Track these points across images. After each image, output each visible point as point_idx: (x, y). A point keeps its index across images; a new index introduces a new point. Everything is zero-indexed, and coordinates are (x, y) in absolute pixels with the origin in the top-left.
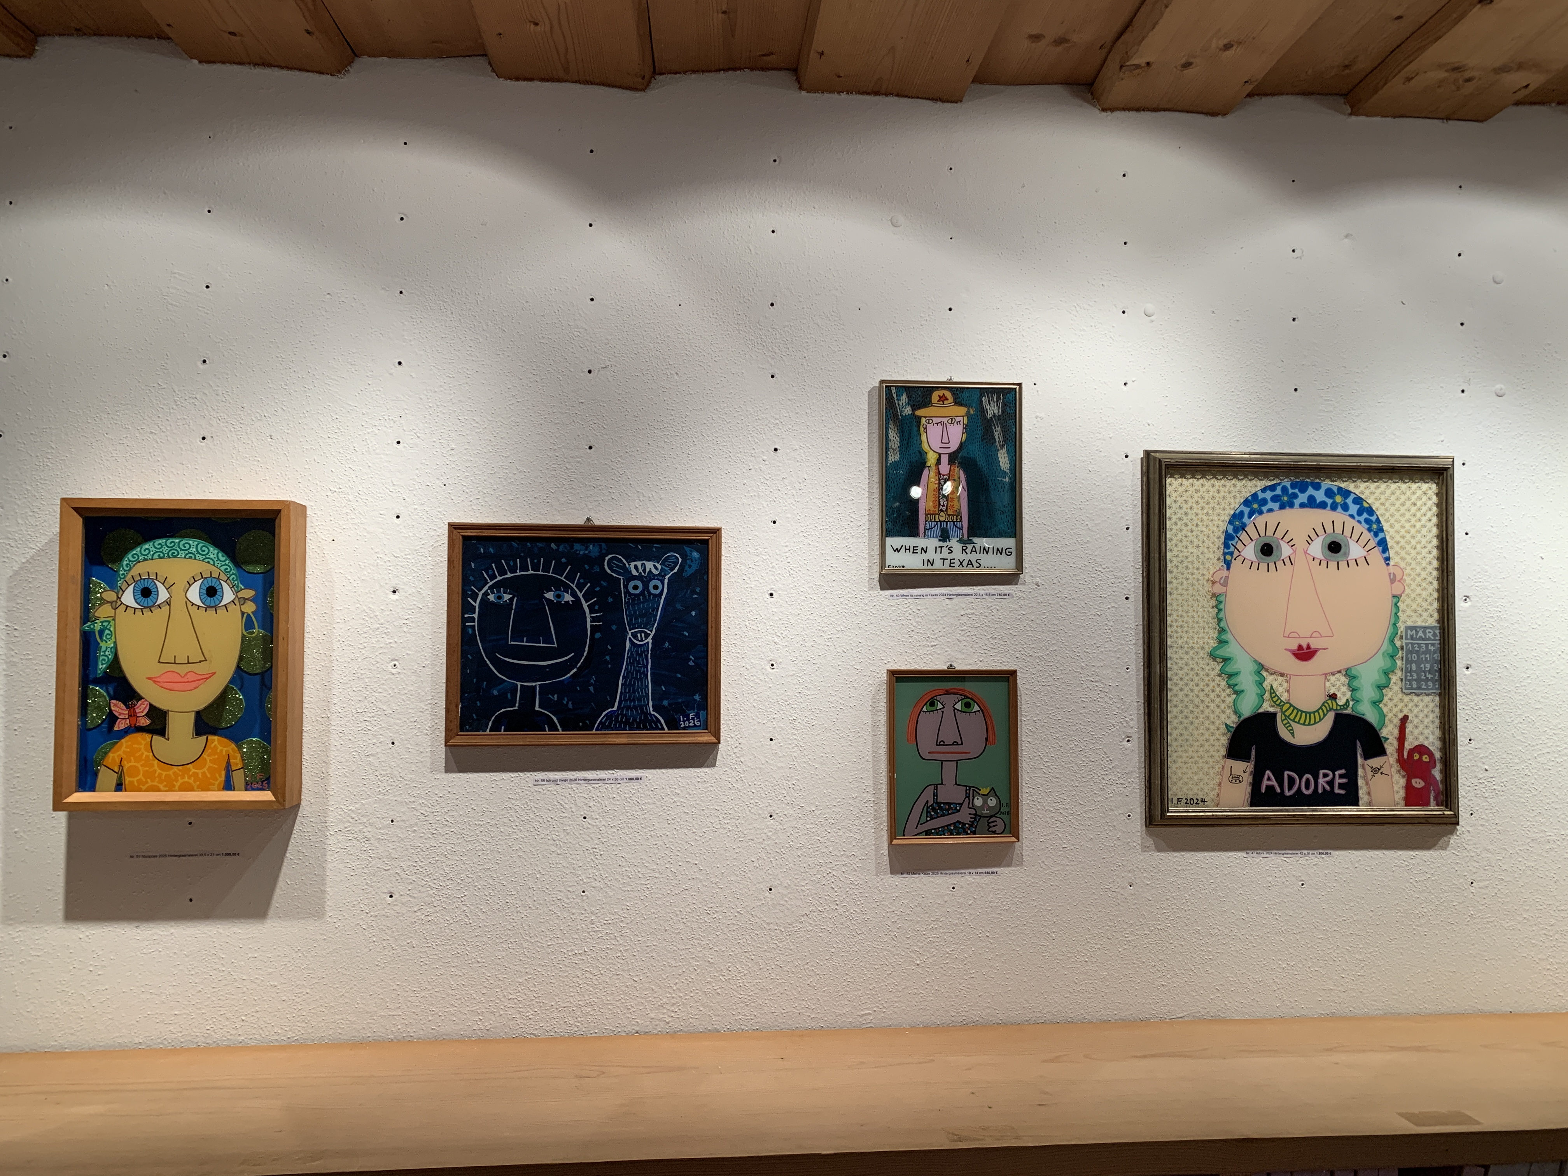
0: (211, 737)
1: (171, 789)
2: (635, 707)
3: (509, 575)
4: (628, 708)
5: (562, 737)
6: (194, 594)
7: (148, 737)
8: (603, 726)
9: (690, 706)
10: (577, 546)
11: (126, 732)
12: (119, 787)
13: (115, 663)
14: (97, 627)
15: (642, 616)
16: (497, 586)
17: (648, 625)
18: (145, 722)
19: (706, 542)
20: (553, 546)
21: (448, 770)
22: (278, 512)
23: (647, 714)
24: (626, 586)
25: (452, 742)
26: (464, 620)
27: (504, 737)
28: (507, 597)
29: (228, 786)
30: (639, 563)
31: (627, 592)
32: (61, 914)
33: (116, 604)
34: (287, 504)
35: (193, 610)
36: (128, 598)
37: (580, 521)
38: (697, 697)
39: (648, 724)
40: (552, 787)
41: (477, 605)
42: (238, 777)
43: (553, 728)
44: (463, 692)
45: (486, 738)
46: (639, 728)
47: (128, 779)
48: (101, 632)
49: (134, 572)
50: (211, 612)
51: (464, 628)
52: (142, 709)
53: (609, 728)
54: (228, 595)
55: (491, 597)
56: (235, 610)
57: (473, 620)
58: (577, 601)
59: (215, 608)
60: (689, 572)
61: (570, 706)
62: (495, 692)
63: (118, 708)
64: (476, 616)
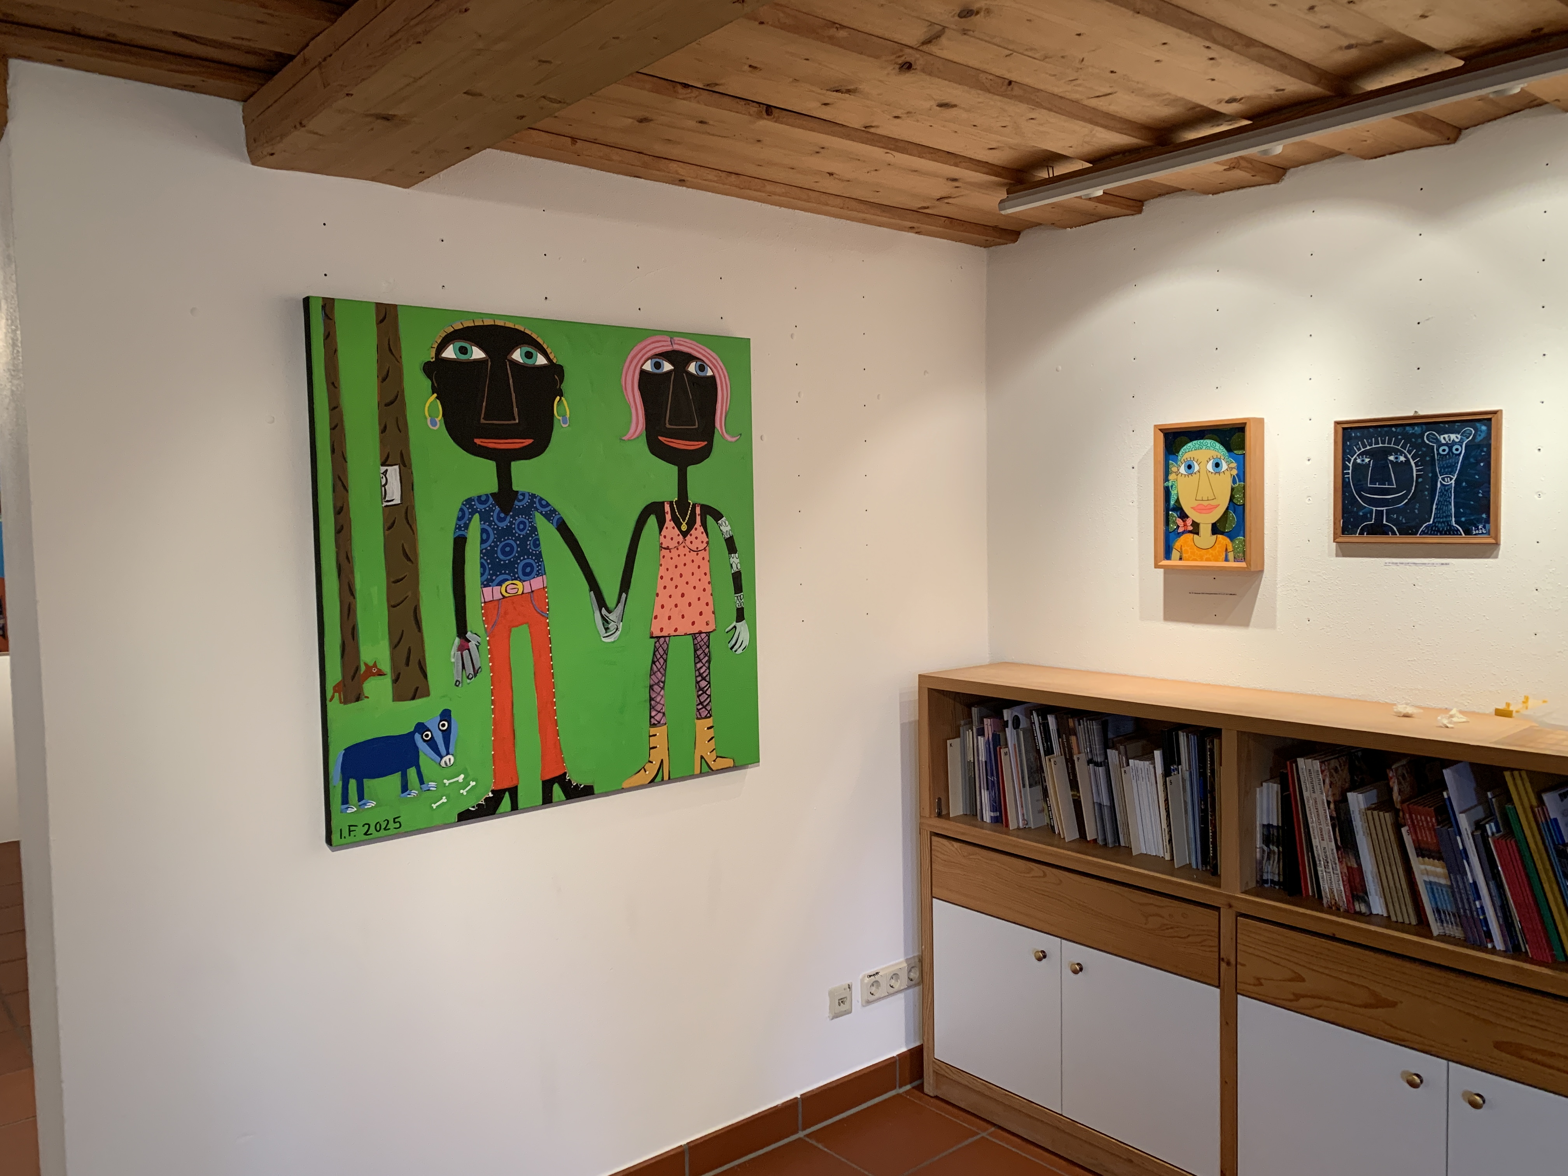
0: (1219, 536)
1: (1202, 560)
2: (1443, 522)
3: (1368, 448)
4: (1439, 522)
5: (1399, 539)
6: (1210, 466)
7: (1191, 535)
8: (1423, 533)
9: (1480, 521)
10: (1408, 428)
11: (1183, 533)
12: (1181, 559)
13: (1178, 501)
14: (1170, 484)
15: (1447, 467)
16: (1362, 454)
17: (1452, 472)
18: (1191, 528)
19: (1490, 419)
20: (1394, 429)
21: (1337, 556)
22: (1245, 424)
23: (1451, 526)
24: (1438, 450)
25: (1337, 540)
26: (1344, 474)
27: (1366, 538)
28: (1367, 460)
29: (1226, 560)
30: (1446, 436)
31: (1438, 454)
32: (1162, 617)
33: (1177, 473)
34: (1248, 419)
35: (1209, 474)
36: (1182, 470)
37: (1411, 414)
38: (1484, 516)
39: (1452, 531)
40: (1394, 567)
41: (1350, 465)
42: (1231, 556)
43: (1394, 533)
44: (1343, 513)
45: (1356, 538)
46: (1446, 534)
47: (1184, 555)
48: (1172, 486)
49: (1184, 457)
50: (1217, 475)
51: (1343, 478)
52: (1189, 522)
53: (1427, 534)
54: (1224, 466)
55: (1359, 461)
56: (1228, 474)
57: (1348, 474)
58: (1408, 461)
59: (1219, 473)
60: (1479, 439)
61: (1404, 521)
62: (1361, 514)
63: (1180, 522)
64: (1350, 471)
